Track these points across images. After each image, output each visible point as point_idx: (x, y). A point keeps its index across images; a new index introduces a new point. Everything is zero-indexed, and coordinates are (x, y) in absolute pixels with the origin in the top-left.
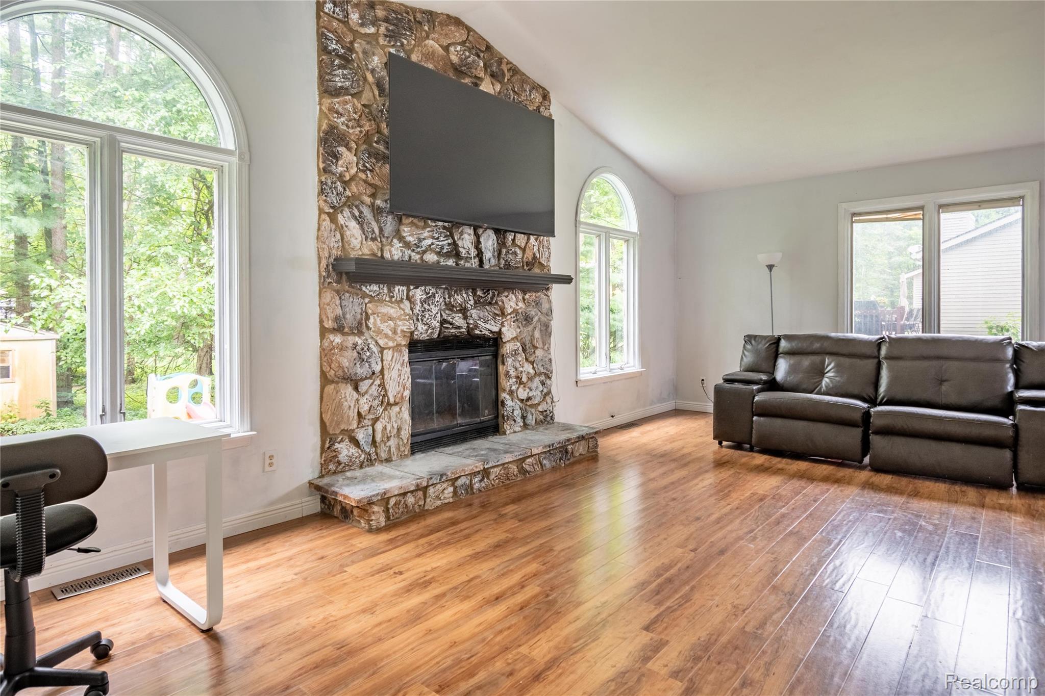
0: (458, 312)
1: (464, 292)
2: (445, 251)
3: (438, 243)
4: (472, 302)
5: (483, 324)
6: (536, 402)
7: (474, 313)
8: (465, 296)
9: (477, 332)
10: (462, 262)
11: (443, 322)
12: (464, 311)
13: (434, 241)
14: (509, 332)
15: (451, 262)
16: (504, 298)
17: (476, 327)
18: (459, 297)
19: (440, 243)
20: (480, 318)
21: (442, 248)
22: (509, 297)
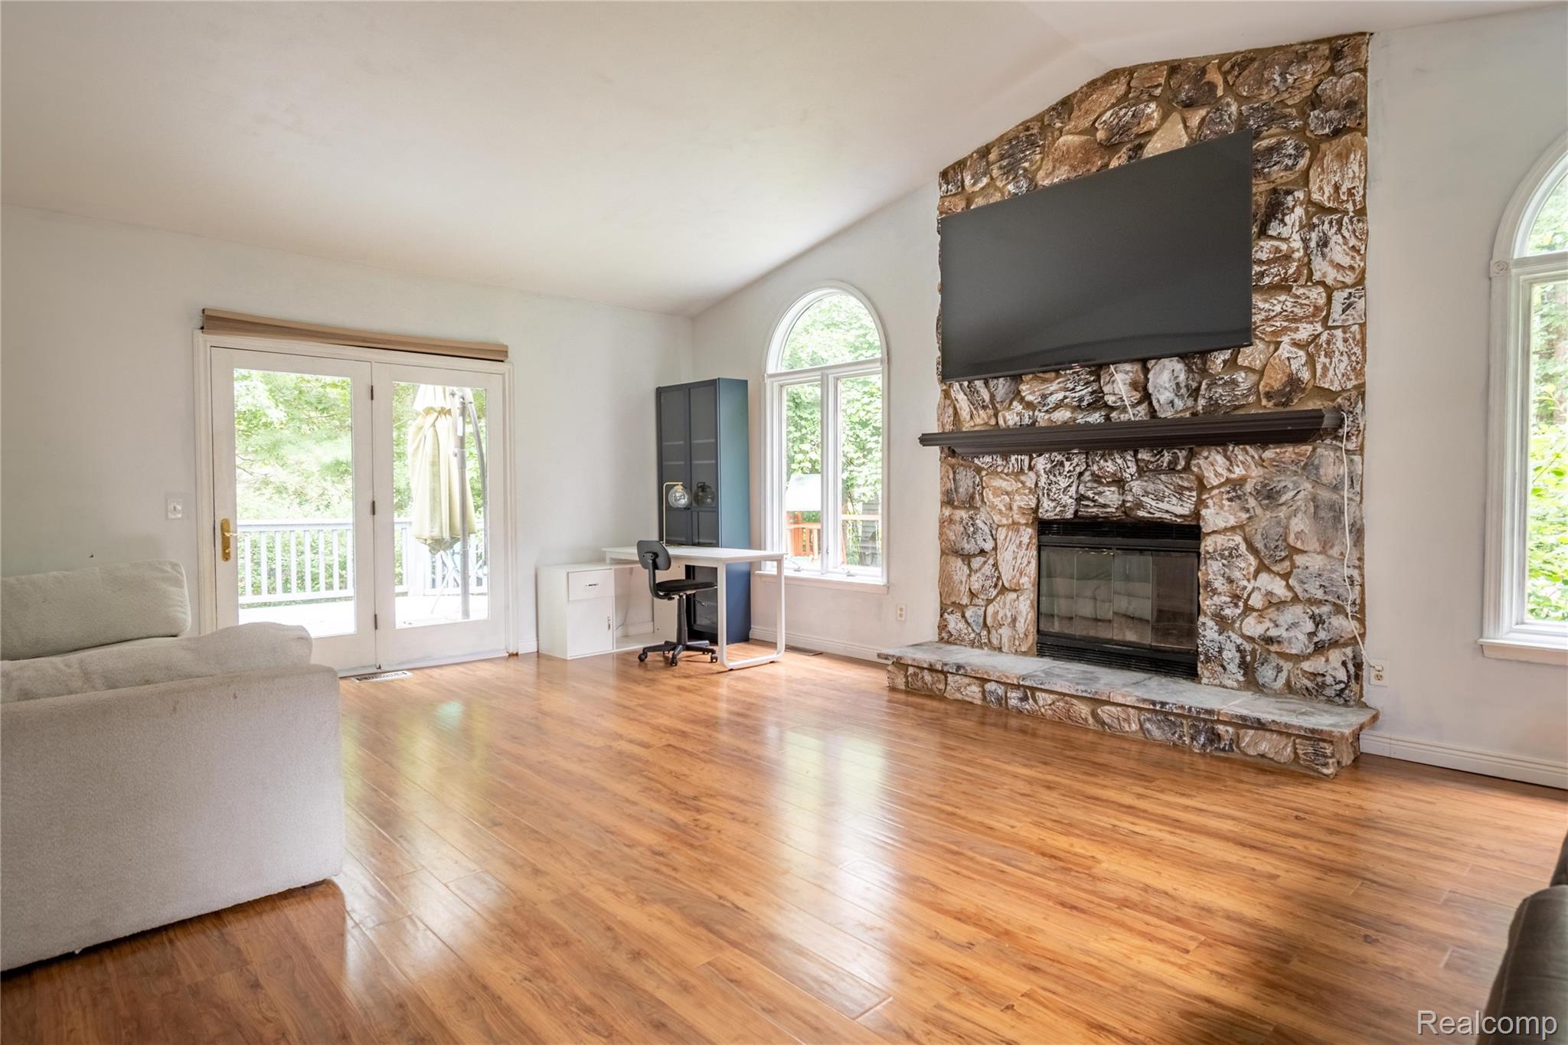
0: (1109, 484)
1: (1117, 456)
2: (1085, 403)
3: (1073, 395)
4: (1133, 469)
5: (1153, 503)
6: (1294, 651)
7: (1137, 486)
8: (1120, 461)
9: (1141, 513)
10: (1114, 415)
11: (1080, 498)
12: (1119, 483)
13: (1067, 393)
14: (1217, 516)
15: (1096, 418)
16: (1201, 462)
17: (1140, 505)
18: (1110, 463)
19: (1077, 395)
20: (1146, 493)
21: (1081, 400)
22: (1211, 459)
